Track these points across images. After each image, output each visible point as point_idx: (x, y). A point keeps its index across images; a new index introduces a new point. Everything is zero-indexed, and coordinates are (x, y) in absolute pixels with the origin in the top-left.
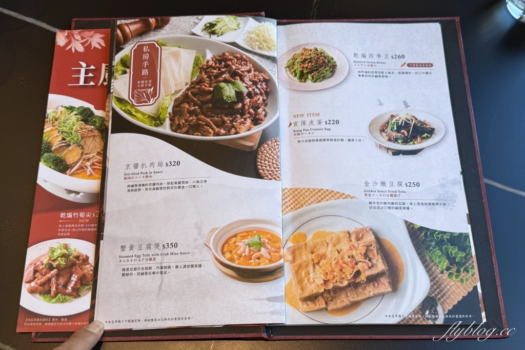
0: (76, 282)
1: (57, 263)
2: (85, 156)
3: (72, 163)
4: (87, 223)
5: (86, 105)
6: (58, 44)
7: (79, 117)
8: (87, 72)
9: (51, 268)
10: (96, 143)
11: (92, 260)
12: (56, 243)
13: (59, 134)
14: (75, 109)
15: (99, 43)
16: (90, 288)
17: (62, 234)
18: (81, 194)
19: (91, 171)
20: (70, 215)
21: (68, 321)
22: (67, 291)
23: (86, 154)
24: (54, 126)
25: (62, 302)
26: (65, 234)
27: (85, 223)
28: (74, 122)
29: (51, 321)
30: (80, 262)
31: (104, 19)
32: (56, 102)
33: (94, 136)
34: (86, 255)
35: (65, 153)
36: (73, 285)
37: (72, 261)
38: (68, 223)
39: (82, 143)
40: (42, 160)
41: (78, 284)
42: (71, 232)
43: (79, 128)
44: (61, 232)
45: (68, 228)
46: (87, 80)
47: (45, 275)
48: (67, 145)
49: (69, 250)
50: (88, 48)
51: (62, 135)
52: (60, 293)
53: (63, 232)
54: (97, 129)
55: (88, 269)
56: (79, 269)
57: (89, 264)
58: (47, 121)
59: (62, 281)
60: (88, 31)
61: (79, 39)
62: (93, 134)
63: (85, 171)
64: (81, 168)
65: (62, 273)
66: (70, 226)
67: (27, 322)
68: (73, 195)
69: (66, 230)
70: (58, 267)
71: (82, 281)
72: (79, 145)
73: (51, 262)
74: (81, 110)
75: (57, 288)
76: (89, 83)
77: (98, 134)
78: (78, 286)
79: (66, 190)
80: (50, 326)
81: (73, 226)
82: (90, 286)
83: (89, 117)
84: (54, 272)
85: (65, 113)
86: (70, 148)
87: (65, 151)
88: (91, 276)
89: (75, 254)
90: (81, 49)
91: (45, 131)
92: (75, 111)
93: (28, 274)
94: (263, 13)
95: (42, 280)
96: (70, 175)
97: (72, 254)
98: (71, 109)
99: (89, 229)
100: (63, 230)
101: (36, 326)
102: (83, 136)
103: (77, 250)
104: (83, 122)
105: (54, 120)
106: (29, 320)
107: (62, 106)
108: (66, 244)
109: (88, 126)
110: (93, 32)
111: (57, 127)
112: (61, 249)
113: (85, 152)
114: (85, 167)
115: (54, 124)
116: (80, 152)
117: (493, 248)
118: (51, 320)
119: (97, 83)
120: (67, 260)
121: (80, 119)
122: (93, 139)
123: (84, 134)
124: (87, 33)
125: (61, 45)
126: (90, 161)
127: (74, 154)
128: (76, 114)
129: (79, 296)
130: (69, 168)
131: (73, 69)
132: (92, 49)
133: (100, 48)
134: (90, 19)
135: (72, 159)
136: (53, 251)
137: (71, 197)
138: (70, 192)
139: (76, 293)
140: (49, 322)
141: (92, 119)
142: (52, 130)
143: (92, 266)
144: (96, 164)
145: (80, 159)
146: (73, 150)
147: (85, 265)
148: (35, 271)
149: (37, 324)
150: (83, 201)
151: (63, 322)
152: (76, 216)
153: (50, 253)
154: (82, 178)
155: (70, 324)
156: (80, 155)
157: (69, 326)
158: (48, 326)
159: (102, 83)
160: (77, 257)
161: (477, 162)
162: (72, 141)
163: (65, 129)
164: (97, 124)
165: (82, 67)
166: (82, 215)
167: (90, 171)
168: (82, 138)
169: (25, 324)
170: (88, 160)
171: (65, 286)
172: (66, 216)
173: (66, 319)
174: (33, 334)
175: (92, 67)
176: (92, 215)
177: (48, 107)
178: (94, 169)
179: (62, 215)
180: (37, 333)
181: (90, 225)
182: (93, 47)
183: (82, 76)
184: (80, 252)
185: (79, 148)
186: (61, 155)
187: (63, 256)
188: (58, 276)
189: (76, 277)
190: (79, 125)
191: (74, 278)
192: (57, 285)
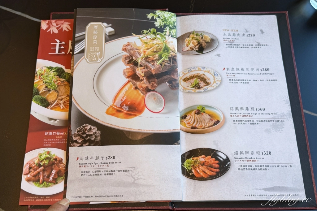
0: (55, 174)
1: (43, 163)
2: (59, 97)
3: (51, 101)
4: (61, 138)
5: (60, 66)
6: (42, 28)
7: (56, 73)
8: (60, 46)
9: (39, 165)
10: (66, 89)
11: (64, 161)
12: (42, 151)
13: (44, 84)
14: (53, 68)
15: (67, 28)
16: (63, 178)
17: (46, 145)
18: (58, 120)
19: (64, 106)
20: (51, 134)
21: (50, 198)
22: (50, 180)
23: (60, 96)
24: (40, 79)
25: (47, 187)
26: (48, 145)
27: (60, 138)
28: (53, 76)
29: (40, 199)
30: (57, 162)
31: (70, 13)
32: (42, 64)
33: (65, 85)
34: (61, 158)
35: (47, 95)
36: (53, 176)
37: (53, 162)
38: (50, 138)
39: (58, 89)
40: (33, 100)
41: (56, 175)
42: (51, 144)
43: (55, 80)
44: (45, 144)
45: (50, 141)
46: (60, 50)
47: (36, 170)
48: (48, 91)
49: (50, 155)
50: (60, 31)
51: (45, 84)
52: (45, 181)
53: (47, 144)
54: (66, 81)
55: (62, 166)
56: (56, 166)
57: (62, 163)
58: (36, 76)
59: (46, 174)
60: (61, 21)
61: (55, 25)
62: (64, 84)
63: (59, 106)
64: (57, 104)
65: (46, 169)
66: (51, 140)
67: (26, 199)
68: (52, 121)
69: (48, 142)
70: (44, 165)
71: (59, 174)
72: (56, 91)
73: (40, 162)
74: (57, 69)
75: (43, 178)
76: (61, 53)
77: (67, 84)
78: (56, 177)
79: (48, 118)
80: (39, 202)
81: (53, 140)
82: (63, 177)
83: (62, 73)
84: (41, 168)
85: (47, 71)
86: (51, 92)
87: (48, 94)
88: (64, 171)
89: (54, 158)
90: (56, 31)
91: (35, 82)
92: (53, 69)
93: (26, 169)
94: (168, 9)
95: (34, 173)
96: (51, 109)
97: (52, 157)
98: (51, 68)
99: (62, 142)
100: (47, 142)
101: (31, 201)
102: (58, 85)
103: (55, 155)
104: (58, 77)
105: (40, 75)
106: (27, 197)
107: (45, 67)
108: (49, 151)
109: (61, 79)
110: (63, 21)
111: (42, 79)
112: (45, 154)
113: (60, 95)
114: (60, 104)
115: (40, 78)
116: (57, 95)
117: (309, 154)
118: (40, 197)
119: (66, 52)
120: (49, 161)
121: (56, 75)
122: (64, 87)
123: (59, 84)
124: (60, 22)
125: (44, 29)
126: (62, 100)
127: (53, 96)
128: (54, 72)
129: (57, 183)
130: (50, 104)
131: (51, 44)
132: (63, 31)
133: (68, 31)
134: (61, 13)
135: (51, 99)
136: (40, 155)
137: (51, 123)
138: (51, 119)
139: (55, 181)
140: (39, 199)
141: (63, 74)
142: (39, 81)
143: (64, 164)
144: (66, 102)
145: (56, 99)
146: (52, 94)
147: (60, 164)
148: (30, 168)
149: (32, 200)
150: (58, 125)
151: (47, 199)
152: (54, 134)
153: (39, 156)
154: (58, 110)
155: (52, 200)
156: (56, 96)
157: (51, 201)
158: (38, 201)
159: (70, 53)
160: (56, 159)
161: (299, 101)
162: (52, 88)
163: (47, 81)
164: (67, 78)
165: (57, 42)
166: (58, 133)
167: (62, 106)
168: (58, 86)
169: (24, 200)
170: (62, 99)
171: (48, 177)
172: (48, 134)
173: (49, 197)
174: (29, 206)
175: (63, 43)
176: (64, 133)
177: (37, 67)
178: (65, 105)
179: (46, 133)
180: (31, 206)
181: (63, 140)
182: (63, 30)
183: (57, 48)
184: (57, 156)
185: (56, 92)
186: (45, 97)
187: (47, 158)
188: (44, 171)
189: (55, 171)
190: (55, 78)
191: (54, 172)
192: (44, 176)
